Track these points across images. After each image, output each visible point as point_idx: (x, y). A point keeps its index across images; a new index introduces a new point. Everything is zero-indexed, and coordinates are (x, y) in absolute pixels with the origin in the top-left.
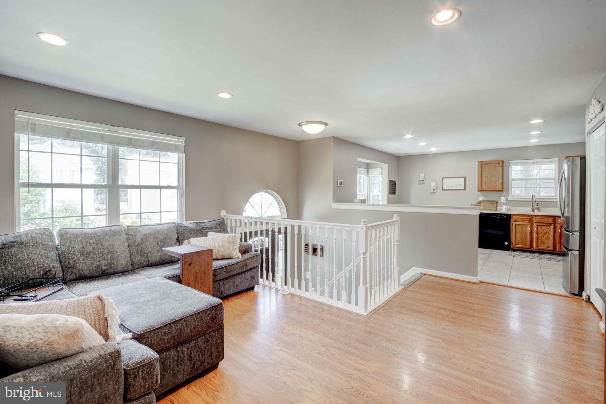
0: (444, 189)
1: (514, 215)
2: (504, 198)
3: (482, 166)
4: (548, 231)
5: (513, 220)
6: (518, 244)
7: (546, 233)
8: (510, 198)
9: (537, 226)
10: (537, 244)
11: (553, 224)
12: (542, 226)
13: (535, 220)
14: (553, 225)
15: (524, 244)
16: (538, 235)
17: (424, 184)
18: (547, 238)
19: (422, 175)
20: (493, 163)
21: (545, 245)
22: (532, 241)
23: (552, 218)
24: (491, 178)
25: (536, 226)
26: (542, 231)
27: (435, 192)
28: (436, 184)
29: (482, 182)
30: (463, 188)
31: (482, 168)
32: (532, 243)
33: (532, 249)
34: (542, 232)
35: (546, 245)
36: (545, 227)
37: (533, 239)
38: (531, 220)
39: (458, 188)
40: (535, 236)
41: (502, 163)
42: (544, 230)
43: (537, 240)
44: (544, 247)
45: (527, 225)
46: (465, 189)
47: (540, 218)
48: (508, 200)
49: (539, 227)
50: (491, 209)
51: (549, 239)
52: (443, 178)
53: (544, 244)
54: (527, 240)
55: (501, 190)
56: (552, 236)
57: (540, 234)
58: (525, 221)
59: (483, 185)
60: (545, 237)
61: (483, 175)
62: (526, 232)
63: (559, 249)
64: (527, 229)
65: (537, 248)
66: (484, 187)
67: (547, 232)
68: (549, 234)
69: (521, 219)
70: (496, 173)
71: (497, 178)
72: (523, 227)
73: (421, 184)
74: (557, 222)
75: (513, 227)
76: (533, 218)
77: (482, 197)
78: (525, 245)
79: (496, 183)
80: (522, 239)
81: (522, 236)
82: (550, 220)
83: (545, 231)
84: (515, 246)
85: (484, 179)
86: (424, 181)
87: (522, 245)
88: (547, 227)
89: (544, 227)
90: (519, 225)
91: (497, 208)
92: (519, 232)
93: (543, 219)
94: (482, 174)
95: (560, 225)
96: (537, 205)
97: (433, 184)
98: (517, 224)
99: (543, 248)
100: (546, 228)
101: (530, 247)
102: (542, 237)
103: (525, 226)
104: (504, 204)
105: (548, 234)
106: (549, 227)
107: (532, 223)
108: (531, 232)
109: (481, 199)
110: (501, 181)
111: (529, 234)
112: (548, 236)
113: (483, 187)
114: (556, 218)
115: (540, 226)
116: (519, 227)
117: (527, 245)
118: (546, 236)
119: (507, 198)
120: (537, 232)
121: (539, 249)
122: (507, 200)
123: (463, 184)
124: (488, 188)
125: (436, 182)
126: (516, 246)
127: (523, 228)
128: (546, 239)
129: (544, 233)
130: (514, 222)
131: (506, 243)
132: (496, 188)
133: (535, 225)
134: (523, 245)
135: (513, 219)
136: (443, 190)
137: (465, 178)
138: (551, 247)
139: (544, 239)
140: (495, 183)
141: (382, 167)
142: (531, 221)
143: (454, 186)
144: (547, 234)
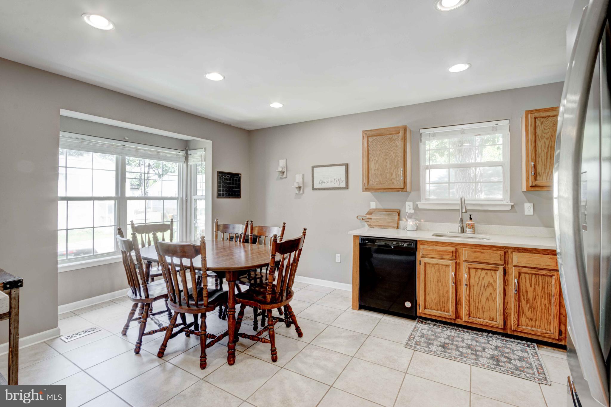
0: (315, 187)
1: (423, 242)
2: (411, 203)
3: (369, 139)
4: (492, 281)
5: (421, 254)
6: (431, 309)
7: (488, 286)
8: (421, 205)
9: (469, 268)
10: (469, 311)
11: (501, 265)
12: (479, 271)
13: (465, 255)
14: (501, 268)
15: (443, 309)
16: (470, 289)
17: (285, 178)
18: (490, 298)
19: (282, 163)
20: (388, 133)
21: (485, 313)
22: (457, 303)
23: (499, 252)
24: (385, 163)
25: (467, 270)
26: (479, 280)
27: (301, 192)
28: (303, 178)
29: (370, 171)
30: (343, 185)
31: (369, 143)
32: (459, 306)
33: (459, 322)
34: (478, 283)
35: (486, 315)
36: (486, 271)
37: (460, 299)
38: (456, 255)
39: (336, 185)
40: (464, 291)
41: (403, 132)
42: (483, 278)
43: (469, 300)
44: (483, 320)
45: (448, 266)
46: (347, 187)
47: (475, 251)
48: (419, 208)
49: (473, 271)
50: (389, 226)
51: (494, 300)
52: (313, 167)
53: (483, 312)
54: (448, 300)
55: (402, 187)
56: (500, 293)
57: (475, 288)
58: (445, 257)
59: (370, 178)
60: (484, 295)
61: (372, 158)
62: (446, 283)
63: (514, 326)
64: (449, 276)
65: (470, 321)
66: (373, 182)
67: (489, 284)
68: (495, 290)
69: (436, 251)
70: (394, 153)
71: (396, 164)
72: (439, 269)
73: (281, 178)
74: (510, 261)
75: (420, 269)
76: (460, 251)
77: (375, 203)
78: (444, 311)
79: (394, 174)
80: (439, 297)
81: (439, 290)
82: (496, 257)
83: (485, 282)
84: (425, 313)
85: (372, 165)
86: (285, 173)
87: (438, 310)
88: (489, 272)
89: (484, 272)
90: (433, 264)
91: (398, 224)
92: (432, 280)
93: (481, 252)
94: (370, 156)
95: (517, 268)
96: (471, 219)
97: (298, 179)
98: (429, 264)
99: (481, 320)
100: (486, 274)
101: (454, 317)
102: (479, 295)
103: (444, 267)
104: (410, 216)
105: (491, 288)
106: (493, 272)
107: (458, 261)
108: (456, 283)
109: (373, 206)
110: (402, 169)
111: (453, 288)
112: (491, 294)
113: (371, 182)
114: (508, 252)
115: (475, 270)
116: (433, 269)
117: (449, 312)
118: (487, 294)
119: (417, 205)
120: (468, 284)
121: (473, 323)
122: (416, 208)
123: (344, 178)
124: (380, 183)
125: (303, 175)
126: (427, 311)
127: (439, 272)
128: (488, 299)
129: (483, 285)
130: (422, 257)
131: (408, 304)
132: (393, 183)
133: (464, 267)
134: (441, 311)
135: (421, 251)
136: (313, 189)
137: (347, 166)
138: (498, 319)
139: (484, 300)
140: (392, 174)
141: (204, 147)
142: (456, 257)
143: (331, 181)
144: (490, 290)
